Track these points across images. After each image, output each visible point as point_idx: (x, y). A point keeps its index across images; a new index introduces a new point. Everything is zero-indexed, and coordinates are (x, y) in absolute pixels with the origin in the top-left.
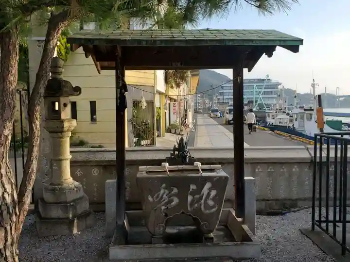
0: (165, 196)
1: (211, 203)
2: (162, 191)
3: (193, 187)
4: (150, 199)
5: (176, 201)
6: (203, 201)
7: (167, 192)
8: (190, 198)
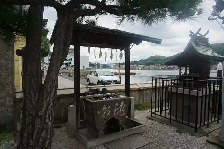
0: (105, 111)
1: (123, 111)
2: (104, 108)
3: (117, 104)
4: (98, 113)
5: (109, 112)
6: (120, 111)
7: (106, 108)
8: (115, 110)
